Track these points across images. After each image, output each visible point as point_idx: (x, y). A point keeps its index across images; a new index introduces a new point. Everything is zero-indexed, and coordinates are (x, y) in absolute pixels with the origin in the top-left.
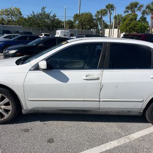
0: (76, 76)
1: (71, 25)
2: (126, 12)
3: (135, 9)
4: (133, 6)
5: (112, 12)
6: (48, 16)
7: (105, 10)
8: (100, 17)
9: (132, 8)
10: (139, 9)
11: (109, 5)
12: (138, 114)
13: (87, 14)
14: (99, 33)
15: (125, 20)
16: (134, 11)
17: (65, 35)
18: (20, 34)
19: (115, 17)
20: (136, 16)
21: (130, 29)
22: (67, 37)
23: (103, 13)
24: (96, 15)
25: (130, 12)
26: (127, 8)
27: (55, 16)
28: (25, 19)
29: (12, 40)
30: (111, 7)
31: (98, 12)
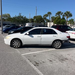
0: (35, 36)
1: (32, 21)
2: (56, 15)
3: (60, 14)
4: (59, 13)
5: (50, 15)
6: (22, 17)
7: (47, 14)
8: (45, 17)
9: (58, 14)
10: (61, 14)
11: (49, 12)
12: (50, 45)
13: (39, 16)
14: (45, 24)
15: (56, 19)
16: (59, 15)
17: (30, 26)
18: (10, 25)
19: (52, 18)
20: (60, 17)
21: (58, 22)
22: (31, 26)
23: (47, 15)
24: (43, 17)
25: (58, 16)
26: (56, 14)
27: (25, 17)
28: (12, 18)
29: (9, 28)
30: (50, 13)
31: (44, 15)
